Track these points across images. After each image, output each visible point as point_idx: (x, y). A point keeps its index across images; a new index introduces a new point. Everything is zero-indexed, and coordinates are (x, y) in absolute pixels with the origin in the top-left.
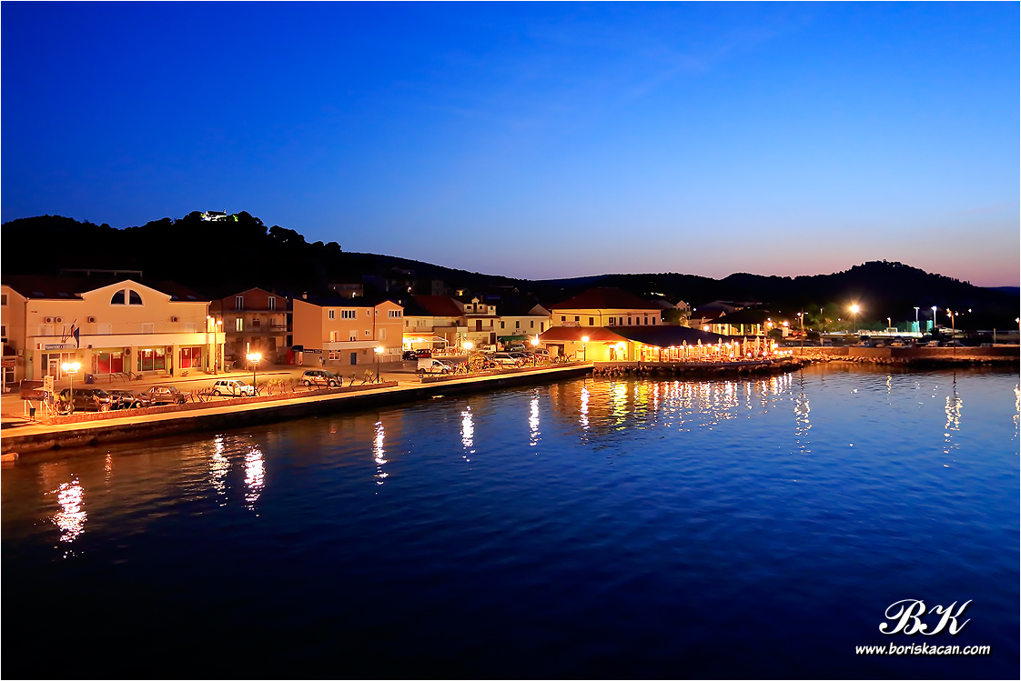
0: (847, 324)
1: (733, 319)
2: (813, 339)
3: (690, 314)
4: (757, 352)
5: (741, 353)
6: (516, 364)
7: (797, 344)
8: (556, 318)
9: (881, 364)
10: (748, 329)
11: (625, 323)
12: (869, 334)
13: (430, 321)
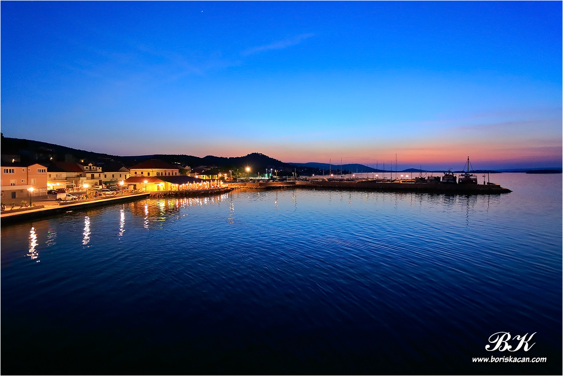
0: (246, 175)
1: (207, 173)
2: (235, 180)
3: (190, 171)
4: (215, 185)
5: (210, 186)
6: (113, 194)
7: (229, 182)
8: (132, 173)
9: (256, 188)
10: (212, 177)
11: (164, 175)
12: (253, 178)
13: (64, 175)
